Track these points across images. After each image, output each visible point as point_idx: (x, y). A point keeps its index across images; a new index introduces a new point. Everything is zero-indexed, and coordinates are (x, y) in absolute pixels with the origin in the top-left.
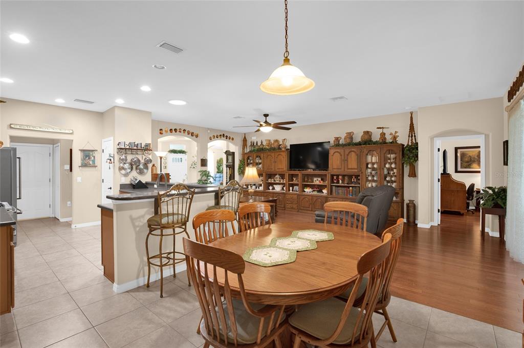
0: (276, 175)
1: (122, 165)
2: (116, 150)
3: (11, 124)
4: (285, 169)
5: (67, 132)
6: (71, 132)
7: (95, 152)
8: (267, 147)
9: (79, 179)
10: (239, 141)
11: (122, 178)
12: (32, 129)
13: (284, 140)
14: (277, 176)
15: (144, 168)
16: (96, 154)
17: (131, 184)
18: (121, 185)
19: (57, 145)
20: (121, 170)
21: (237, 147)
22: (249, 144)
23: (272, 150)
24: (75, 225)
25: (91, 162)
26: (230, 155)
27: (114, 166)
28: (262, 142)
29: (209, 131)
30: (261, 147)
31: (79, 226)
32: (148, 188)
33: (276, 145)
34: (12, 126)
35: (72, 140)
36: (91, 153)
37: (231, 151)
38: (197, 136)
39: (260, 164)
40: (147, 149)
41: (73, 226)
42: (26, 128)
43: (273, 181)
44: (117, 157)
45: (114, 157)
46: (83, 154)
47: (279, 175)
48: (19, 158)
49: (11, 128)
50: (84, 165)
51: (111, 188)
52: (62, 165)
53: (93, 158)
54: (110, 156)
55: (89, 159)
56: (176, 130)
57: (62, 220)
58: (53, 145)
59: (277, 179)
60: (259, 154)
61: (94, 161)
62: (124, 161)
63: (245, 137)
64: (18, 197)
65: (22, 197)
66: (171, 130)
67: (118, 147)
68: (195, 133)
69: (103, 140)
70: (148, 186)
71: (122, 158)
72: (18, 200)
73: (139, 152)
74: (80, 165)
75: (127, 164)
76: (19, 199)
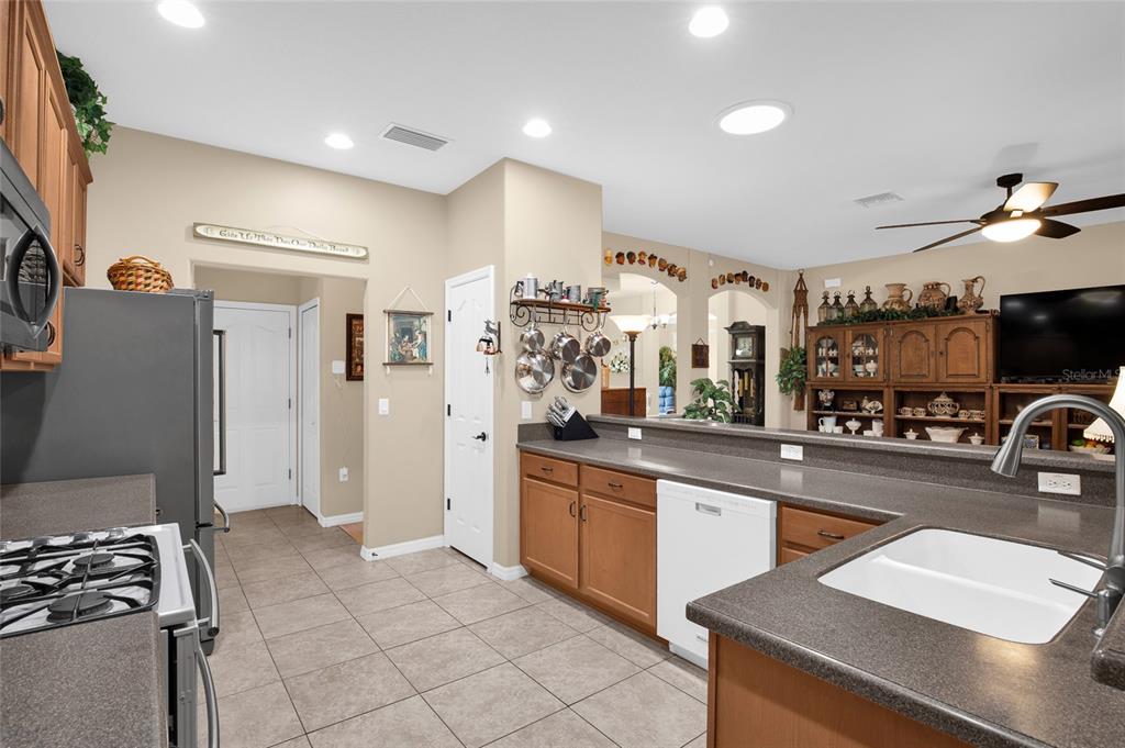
0: (938, 394)
1: (523, 360)
2: (507, 309)
3: (196, 225)
4: (983, 378)
5: (350, 253)
6: (362, 253)
7: (428, 320)
8: (896, 307)
9: (384, 406)
10: (782, 294)
11: (524, 403)
12: (254, 241)
13: (975, 280)
14: (943, 399)
15: (587, 370)
16: (428, 326)
17: (550, 425)
18: (522, 428)
19: (311, 304)
20: (522, 376)
21: (776, 312)
22: (815, 301)
23: (923, 313)
24: (373, 550)
25: (416, 352)
26: (746, 334)
27: (501, 361)
28: (868, 293)
29: (711, 263)
30: (867, 308)
31: (385, 552)
32: (597, 437)
33: (935, 301)
34: (200, 230)
35: (365, 282)
36: (416, 323)
37: (752, 322)
38: (682, 277)
39: (869, 359)
40: (595, 304)
41: (366, 553)
42: (239, 239)
43: (921, 415)
44: (510, 335)
45: (498, 333)
46: (396, 325)
47: (949, 395)
48: (220, 333)
49: (198, 236)
50: (399, 361)
51: (483, 437)
52: (326, 362)
53: (420, 339)
54: (489, 329)
55: (411, 340)
56: (631, 256)
57: (326, 522)
58: (298, 305)
59: (943, 407)
60: (866, 329)
61: (423, 348)
62: (532, 346)
63: (801, 280)
64: (217, 467)
65: (228, 468)
66: (620, 255)
67: (514, 299)
68: (680, 266)
69: (448, 283)
70: (597, 431)
71: (528, 335)
72: (216, 477)
73: (572, 316)
74: (387, 361)
75: (539, 357)
76: (221, 472)
